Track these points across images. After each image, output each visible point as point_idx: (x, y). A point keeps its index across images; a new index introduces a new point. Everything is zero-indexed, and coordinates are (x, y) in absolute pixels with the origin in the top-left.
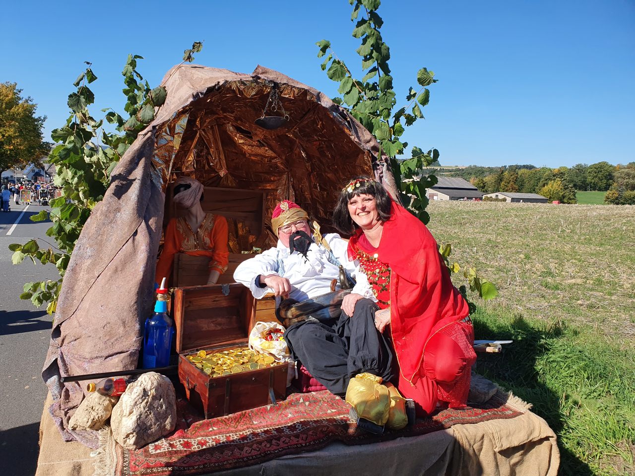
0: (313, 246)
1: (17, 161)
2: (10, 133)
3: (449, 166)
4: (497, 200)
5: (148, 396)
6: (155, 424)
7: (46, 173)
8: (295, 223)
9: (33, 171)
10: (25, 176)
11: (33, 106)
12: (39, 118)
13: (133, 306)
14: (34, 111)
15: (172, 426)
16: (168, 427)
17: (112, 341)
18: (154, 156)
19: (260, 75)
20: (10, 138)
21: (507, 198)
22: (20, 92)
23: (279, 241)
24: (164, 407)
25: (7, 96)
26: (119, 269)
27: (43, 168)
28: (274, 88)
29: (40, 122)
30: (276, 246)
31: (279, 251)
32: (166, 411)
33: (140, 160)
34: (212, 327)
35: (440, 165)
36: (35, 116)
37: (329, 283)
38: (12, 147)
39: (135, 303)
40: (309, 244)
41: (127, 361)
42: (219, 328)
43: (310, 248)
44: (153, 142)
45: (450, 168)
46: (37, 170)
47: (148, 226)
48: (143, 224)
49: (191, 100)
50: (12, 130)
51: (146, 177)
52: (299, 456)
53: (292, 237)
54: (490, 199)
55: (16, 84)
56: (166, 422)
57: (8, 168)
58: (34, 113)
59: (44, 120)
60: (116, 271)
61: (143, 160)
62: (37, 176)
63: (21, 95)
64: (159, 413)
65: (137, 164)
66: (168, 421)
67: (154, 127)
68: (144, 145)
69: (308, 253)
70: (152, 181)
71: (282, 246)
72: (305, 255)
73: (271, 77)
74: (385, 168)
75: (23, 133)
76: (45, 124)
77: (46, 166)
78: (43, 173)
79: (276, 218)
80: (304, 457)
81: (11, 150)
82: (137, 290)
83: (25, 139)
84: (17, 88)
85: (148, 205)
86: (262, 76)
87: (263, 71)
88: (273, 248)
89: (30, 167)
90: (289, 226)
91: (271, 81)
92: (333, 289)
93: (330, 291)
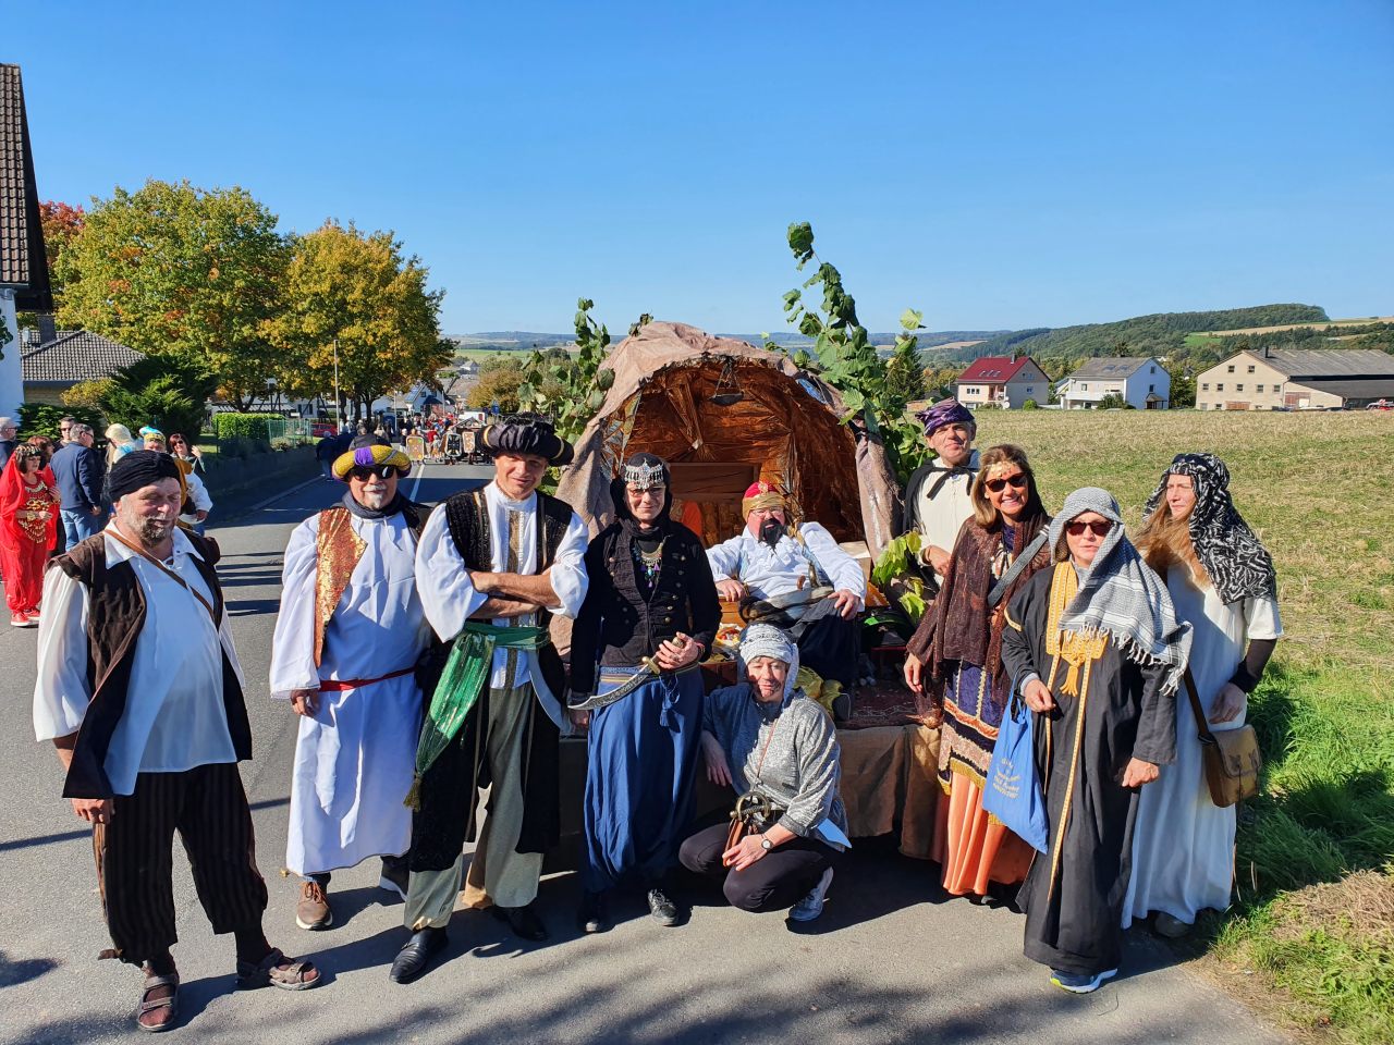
0: (784, 538)
1: (397, 379)
2: (385, 330)
3: (1354, 318)
7: (446, 397)
8: (772, 509)
9: (423, 394)
10: (409, 406)
11: (420, 273)
12: (433, 293)
14: (423, 282)
18: (604, 446)
19: (709, 351)
20: (386, 338)
22: (398, 247)
23: (746, 529)
25: (380, 262)
27: (440, 388)
28: (727, 361)
29: (434, 301)
30: (741, 534)
31: (743, 540)
33: (588, 454)
35: (1326, 320)
36: (426, 291)
37: (796, 581)
38: (389, 355)
40: (781, 536)
43: (781, 540)
44: (602, 433)
45: (1356, 325)
46: (429, 393)
47: (599, 522)
48: (594, 519)
49: (637, 387)
50: (389, 323)
51: (596, 470)
53: (763, 523)
55: (392, 233)
57: (382, 392)
58: (424, 285)
59: (440, 298)
61: (592, 453)
62: (430, 402)
63: (400, 253)
65: (586, 458)
67: (601, 420)
68: (592, 439)
69: (777, 545)
70: (602, 474)
71: (749, 534)
72: (774, 547)
73: (722, 350)
75: (406, 325)
76: (443, 305)
77: (445, 383)
78: (440, 397)
79: (750, 499)
81: (387, 360)
83: (411, 338)
84: (395, 240)
85: (598, 500)
86: (713, 351)
87: (716, 343)
88: (738, 537)
89: (417, 388)
90: (763, 511)
91: (721, 356)
92: (800, 586)
93: (796, 588)
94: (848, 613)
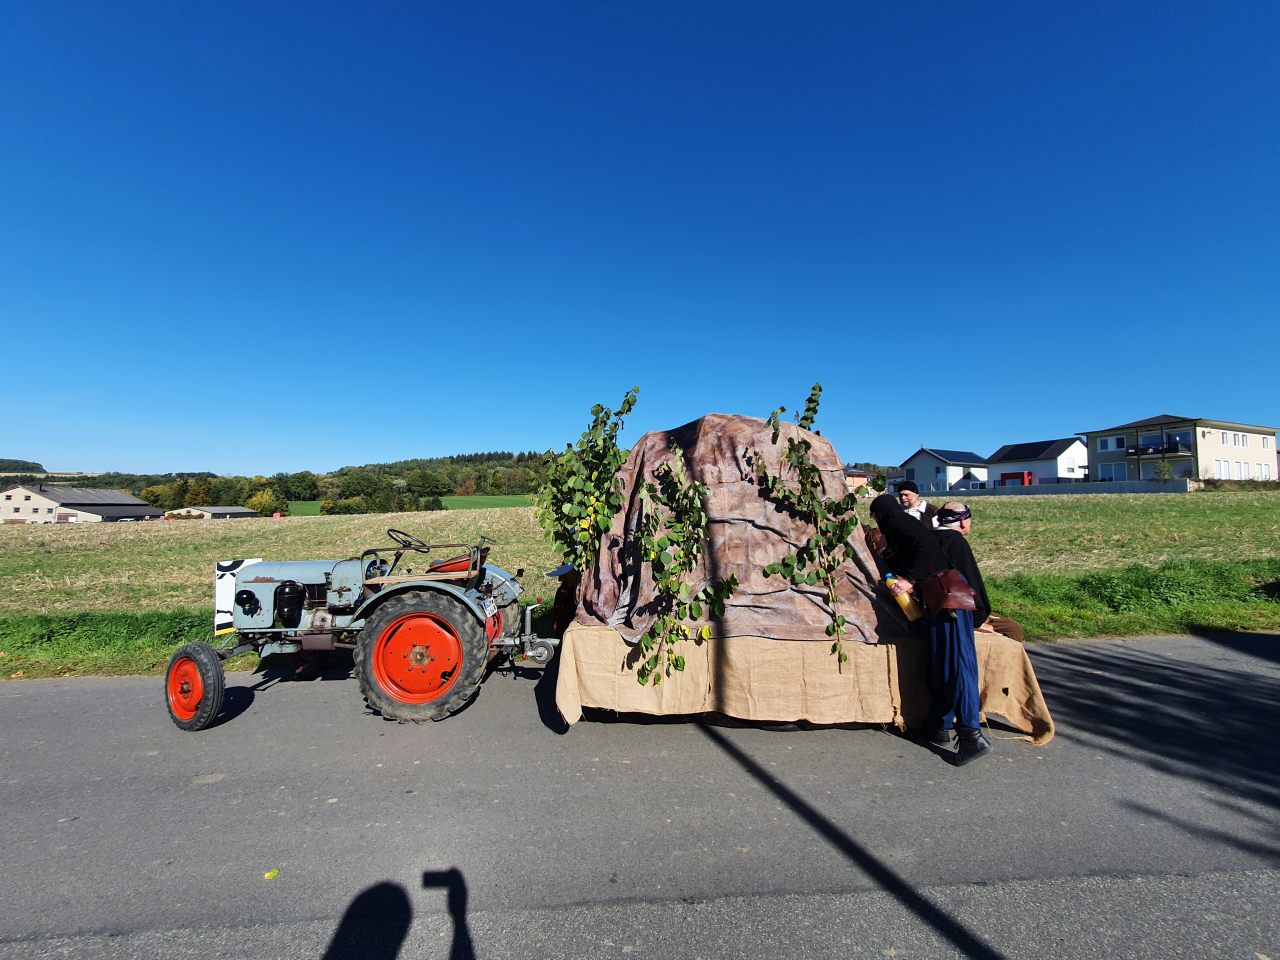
4: (189, 517)
21: (205, 513)
35: (45, 472)
54: (179, 517)
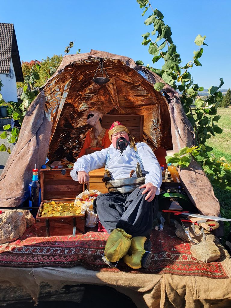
5: (2, 222)
6: (4, 236)
13: (22, 176)
15: (14, 238)
16: (11, 238)
17: (12, 192)
19: (92, 56)
24: (10, 228)
26: (21, 158)
28: (101, 61)
32: (11, 230)
34: (66, 190)
39: (23, 175)
41: (13, 202)
42: (70, 190)
43: (126, 148)
47: (38, 138)
48: (35, 136)
52: (54, 269)
53: (118, 140)
56: (11, 235)
60: (19, 159)
61: (38, 106)
64: (7, 231)
65: (35, 108)
66: (12, 235)
73: (98, 55)
74: (174, 103)
79: (111, 130)
80: (55, 270)
82: (25, 169)
86: (93, 56)
87: (94, 53)
90: (117, 134)
91: (98, 58)
92: (131, 176)
93: (129, 177)
94: (149, 198)
